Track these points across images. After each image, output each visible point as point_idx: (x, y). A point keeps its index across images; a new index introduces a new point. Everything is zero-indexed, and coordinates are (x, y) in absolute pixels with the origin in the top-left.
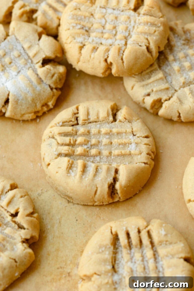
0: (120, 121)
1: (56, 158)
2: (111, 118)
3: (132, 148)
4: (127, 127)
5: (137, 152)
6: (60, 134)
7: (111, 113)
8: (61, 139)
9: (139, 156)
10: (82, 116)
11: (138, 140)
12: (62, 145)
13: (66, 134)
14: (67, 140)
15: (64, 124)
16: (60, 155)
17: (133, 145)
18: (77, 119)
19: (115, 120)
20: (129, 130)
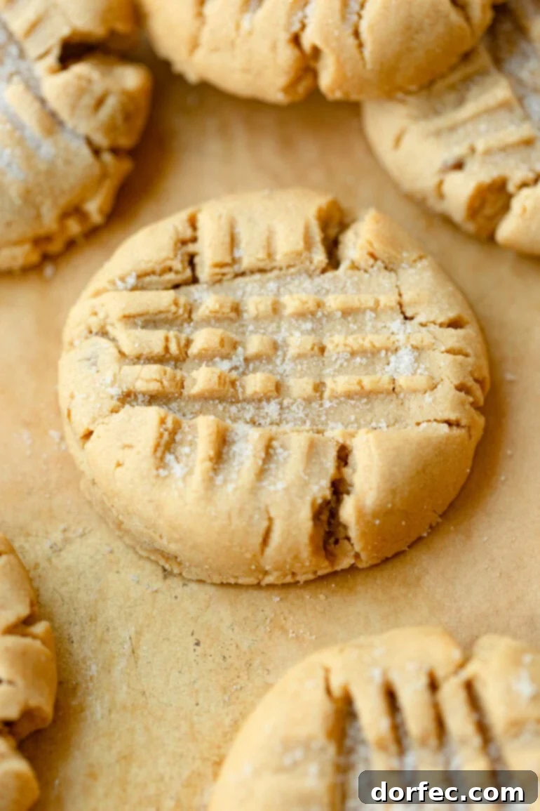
0: (354, 267)
1: (115, 411)
2: (320, 257)
3: (402, 368)
4: (381, 288)
5: (421, 381)
6: (130, 319)
7: (317, 235)
8: (132, 339)
9: (428, 398)
10: (209, 252)
11: (423, 337)
12: (138, 359)
13: (151, 321)
14: (154, 340)
15: (143, 281)
16: (128, 397)
17: (406, 357)
18: (191, 261)
19: (333, 261)
20: (387, 299)
